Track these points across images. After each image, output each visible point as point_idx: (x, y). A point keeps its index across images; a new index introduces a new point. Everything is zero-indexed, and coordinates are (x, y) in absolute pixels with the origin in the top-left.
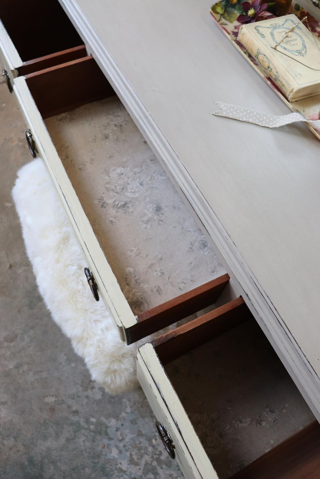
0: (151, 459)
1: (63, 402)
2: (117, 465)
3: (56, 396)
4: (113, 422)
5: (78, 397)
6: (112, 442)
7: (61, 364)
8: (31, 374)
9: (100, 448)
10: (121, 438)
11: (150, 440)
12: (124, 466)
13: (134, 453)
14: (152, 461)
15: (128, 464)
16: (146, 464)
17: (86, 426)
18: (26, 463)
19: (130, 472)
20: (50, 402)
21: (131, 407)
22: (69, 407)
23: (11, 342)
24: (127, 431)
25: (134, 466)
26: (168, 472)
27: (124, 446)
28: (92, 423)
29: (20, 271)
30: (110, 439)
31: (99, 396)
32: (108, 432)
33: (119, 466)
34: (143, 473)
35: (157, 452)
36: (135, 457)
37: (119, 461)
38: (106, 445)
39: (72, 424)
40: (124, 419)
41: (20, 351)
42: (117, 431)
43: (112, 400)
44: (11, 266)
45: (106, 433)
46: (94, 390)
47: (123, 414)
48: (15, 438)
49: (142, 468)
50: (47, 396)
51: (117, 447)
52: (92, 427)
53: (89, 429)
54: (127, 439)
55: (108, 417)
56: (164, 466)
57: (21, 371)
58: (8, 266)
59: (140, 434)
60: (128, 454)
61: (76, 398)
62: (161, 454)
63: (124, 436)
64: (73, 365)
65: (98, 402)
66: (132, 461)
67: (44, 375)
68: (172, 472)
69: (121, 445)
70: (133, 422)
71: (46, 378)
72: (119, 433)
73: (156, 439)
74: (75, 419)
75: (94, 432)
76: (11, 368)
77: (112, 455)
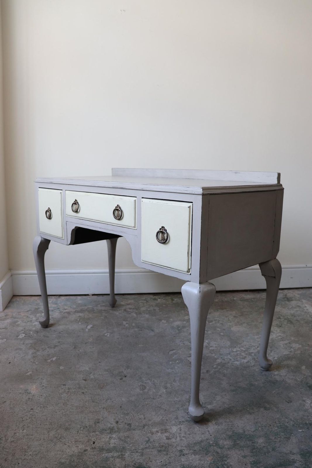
4: (219, 360)
6: (230, 363)
7: (173, 372)
9: (233, 367)
11: (233, 352)
12: (245, 361)
13: (239, 357)
18: (234, 393)
22: (203, 373)
23: (146, 388)
24: (226, 357)
29: (92, 377)
30: (229, 363)
33: (245, 362)
36: (241, 357)
37: (242, 362)
41: (155, 385)
42: (224, 360)
44: (85, 380)
45: (225, 363)
47: (216, 357)
48: (216, 395)
52: (219, 367)
54: (231, 358)
56: (249, 350)
57: (171, 387)
59: (229, 354)
62: (242, 350)
63: (228, 358)
64: (176, 368)
71: (180, 378)
72: (225, 360)
75: (222, 367)
76: (166, 391)
77: (238, 363)
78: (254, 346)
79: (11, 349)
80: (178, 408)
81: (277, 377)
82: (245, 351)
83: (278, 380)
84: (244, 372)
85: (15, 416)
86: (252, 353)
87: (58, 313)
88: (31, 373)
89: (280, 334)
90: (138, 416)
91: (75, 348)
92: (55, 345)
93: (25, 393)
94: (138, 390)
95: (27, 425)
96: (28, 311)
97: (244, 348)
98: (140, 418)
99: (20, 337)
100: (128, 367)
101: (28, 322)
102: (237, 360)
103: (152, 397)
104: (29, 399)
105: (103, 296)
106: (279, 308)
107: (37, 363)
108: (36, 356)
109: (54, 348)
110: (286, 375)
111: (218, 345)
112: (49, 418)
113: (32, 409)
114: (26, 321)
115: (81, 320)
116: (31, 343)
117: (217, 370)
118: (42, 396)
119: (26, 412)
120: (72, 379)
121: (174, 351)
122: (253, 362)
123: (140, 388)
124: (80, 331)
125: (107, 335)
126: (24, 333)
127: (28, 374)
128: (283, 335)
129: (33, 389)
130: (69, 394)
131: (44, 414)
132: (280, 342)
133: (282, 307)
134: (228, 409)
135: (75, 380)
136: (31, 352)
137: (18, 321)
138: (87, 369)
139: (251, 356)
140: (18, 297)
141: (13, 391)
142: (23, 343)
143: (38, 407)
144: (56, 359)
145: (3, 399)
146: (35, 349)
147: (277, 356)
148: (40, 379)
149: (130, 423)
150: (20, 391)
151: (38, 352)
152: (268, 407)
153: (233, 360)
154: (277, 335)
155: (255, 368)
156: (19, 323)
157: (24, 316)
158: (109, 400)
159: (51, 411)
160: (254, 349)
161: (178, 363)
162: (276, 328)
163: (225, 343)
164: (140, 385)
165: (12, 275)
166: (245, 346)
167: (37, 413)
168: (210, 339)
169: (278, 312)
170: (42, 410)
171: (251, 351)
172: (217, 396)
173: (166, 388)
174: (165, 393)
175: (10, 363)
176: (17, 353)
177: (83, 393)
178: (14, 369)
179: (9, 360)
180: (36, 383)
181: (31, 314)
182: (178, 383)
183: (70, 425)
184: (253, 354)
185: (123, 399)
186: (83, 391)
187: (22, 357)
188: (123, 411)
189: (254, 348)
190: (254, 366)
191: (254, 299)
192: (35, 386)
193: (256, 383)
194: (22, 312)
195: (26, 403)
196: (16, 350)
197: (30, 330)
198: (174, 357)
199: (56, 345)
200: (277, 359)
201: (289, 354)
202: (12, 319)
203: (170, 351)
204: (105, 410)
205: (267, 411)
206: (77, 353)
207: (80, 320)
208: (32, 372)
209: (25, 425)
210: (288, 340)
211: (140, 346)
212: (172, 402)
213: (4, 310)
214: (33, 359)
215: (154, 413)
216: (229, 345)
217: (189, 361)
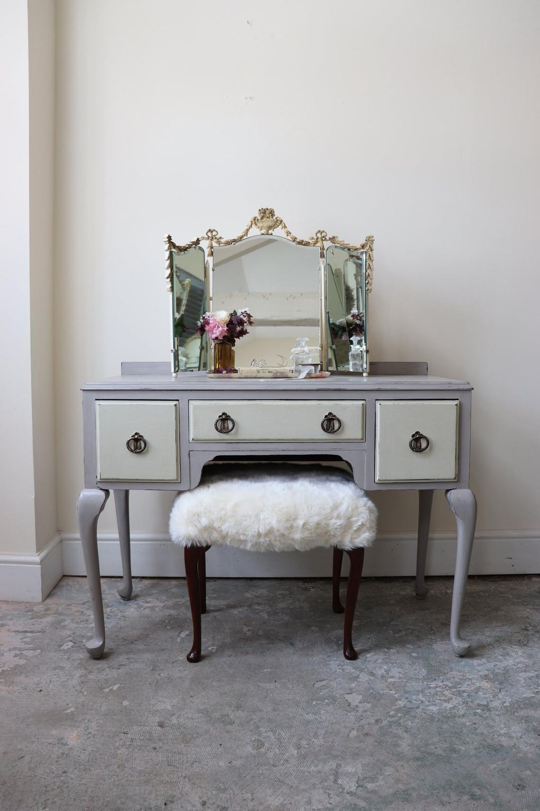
0: (449, 691)
1: (362, 726)
3: (352, 729)
4: (401, 703)
5: (361, 716)
6: (421, 707)
7: (316, 719)
8: (314, 740)
9: (424, 715)
10: (420, 702)
11: (430, 688)
12: (449, 706)
13: (438, 698)
14: (451, 691)
15: (449, 703)
16: (452, 694)
17: (397, 718)
18: (419, 763)
19: (457, 704)
20: (356, 734)
21: (391, 690)
22: (369, 724)
23: (263, 745)
24: (414, 697)
28: (396, 714)
29: (175, 721)
30: (418, 707)
31: (368, 705)
32: (409, 707)
33: (448, 708)
35: (444, 686)
36: (443, 698)
37: (443, 707)
38: (423, 711)
39: (390, 726)
40: (402, 696)
41: (280, 741)
42: (411, 702)
43: (377, 698)
44: (161, 726)
45: (411, 708)
46: (360, 706)
47: (396, 696)
49: (455, 697)
50: (348, 735)
51: (429, 706)
52: (399, 715)
53: (400, 718)
54: (424, 699)
55: (393, 704)
56: (459, 686)
57: (307, 746)
58: (158, 728)
59: (422, 691)
60: (438, 701)
61: (362, 718)
63: (418, 699)
64: (322, 712)
65: (374, 707)
66: (449, 700)
67: (321, 732)
68: (466, 684)
70: (407, 692)
71: (326, 731)
72: (413, 702)
73: (431, 684)
74: (385, 722)
75: (405, 715)
76: (298, 752)
77: (434, 710)
78: (469, 679)
79: (46, 667)
80: (314, 785)
81: (503, 739)
82: (450, 688)
83: (505, 744)
84: (444, 727)
85: (35, 783)
86: (464, 691)
87: (135, 608)
88: (73, 709)
89: (522, 659)
90: (242, 794)
91: (153, 670)
92: (121, 663)
93: (58, 743)
94: (249, 749)
95: (53, 799)
96: (83, 604)
97: (451, 683)
98: (244, 798)
99: (65, 647)
100: (238, 707)
101: (81, 622)
102: (433, 703)
103: (272, 763)
104: (63, 754)
105: (215, 581)
106: (528, 610)
107: (85, 693)
108: (87, 682)
109: (118, 669)
110: (521, 736)
111: (403, 674)
112: (89, 790)
113: (65, 772)
114: (79, 621)
115: (172, 622)
116: (81, 659)
117: (394, 719)
118: (84, 750)
119: (54, 777)
120: (139, 724)
121: (324, 683)
122: (462, 709)
123: (254, 745)
124: (166, 641)
125: (212, 649)
126: (71, 641)
127: (69, 711)
128: (528, 661)
129: (72, 737)
130: (131, 750)
131: (84, 781)
132: (520, 674)
133: (534, 609)
134: (404, 792)
135: (144, 725)
136: (78, 673)
137: (65, 620)
138: (170, 708)
139: (461, 696)
140: (71, 578)
141: (38, 738)
142: (68, 658)
143: (76, 768)
144: (119, 687)
145: (20, 753)
146: (86, 669)
147: (510, 700)
148: (86, 721)
149: (226, 806)
150: (50, 741)
151: (90, 674)
152: (477, 794)
153: (427, 703)
154: (517, 660)
155: (464, 720)
156: (66, 623)
157: (76, 611)
158: (197, 763)
159: (95, 778)
160: (469, 685)
161: (328, 705)
162: (516, 647)
163: (417, 672)
164: (254, 739)
165: (61, 541)
166: (454, 678)
167: (72, 779)
168: (392, 663)
169: (525, 618)
170: (82, 775)
171: (463, 689)
172: (387, 767)
173: (299, 747)
174: (296, 755)
175: (41, 691)
176: (55, 675)
177: (155, 749)
178: (46, 702)
179: (40, 685)
180: (78, 727)
181: (88, 609)
182: (322, 741)
183: (123, 803)
185: (221, 764)
186: (154, 745)
187: (62, 682)
188: (217, 784)
189: (470, 683)
190: (463, 715)
191: (484, 592)
192: (76, 732)
193: (463, 748)
194: (74, 605)
195: (57, 761)
196: (55, 669)
197: (83, 636)
198: (321, 693)
199: (123, 663)
200: (509, 704)
201: (533, 697)
202: (56, 616)
203: (317, 682)
204: (186, 780)
205: (475, 802)
206: (156, 678)
207: (170, 621)
208: (76, 708)
209: (48, 799)
210: (535, 671)
211: (265, 670)
212: (306, 774)
213: (43, 601)
214: (81, 686)
215: (269, 791)
216: (423, 677)
217: (347, 700)
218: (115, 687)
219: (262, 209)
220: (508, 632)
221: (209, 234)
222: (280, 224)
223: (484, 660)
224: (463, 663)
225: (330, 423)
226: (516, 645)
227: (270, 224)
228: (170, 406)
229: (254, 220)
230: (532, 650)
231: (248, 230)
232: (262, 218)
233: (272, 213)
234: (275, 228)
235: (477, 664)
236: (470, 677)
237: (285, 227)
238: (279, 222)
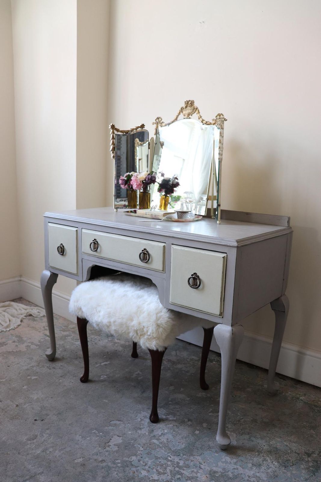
0: (173, 468)
1: (90, 459)
2: (150, 478)
3: (83, 458)
4: (134, 458)
5: (100, 453)
6: (139, 468)
7: (78, 440)
8: (57, 451)
9: (131, 474)
10: (144, 464)
12: (156, 477)
13: (158, 469)
14: (174, 468)
15: (158, 476)
16: (171, 471)
17: (115, 466)
19: (162, 479)
20: (79, 461)
21: (142, 447)
22: (95, 460)
23: (33, 440)
24: (147, 459)
25: (162, 475)
26: (190, 470)
27: (149, 467)
28: (119, 463)
29: (25, 406)
30: (137, 467)
31: (116, 448)
32: (133, 464)
34: (172, 477)
35: (175, 463)
36: (161, 471)
38: (135, 471)
39: (102, 468)
40: (141, 454)
41: (43, 442)
43: (127, 448)
44: (17, 406)
45: (132, 465)
46: (111, 447)
47: (139, 452)
49: (169, 474)
50: (75, 459)
51: (145, 470)
52: (119, 465)
53: (117, 467)
54: (149, 463)
55: (129, 456)
56: (185, 469)
57: (48, 452)
58: (15, 406)
59: (157, 458)
60: (155, 470)
61: (99, 454)
62: (178, 463)
63: (146, 462)
64: (88, 439)
65: (117, 452)
66: (159, 473)
67: (68, 449)
68: (193, 470)
69: (147, 467)
70: (149, 454)
72: (141, 462)
73: (170, 457)
74: (104, 464)
75: (122, 467)
76: (39, 453)
77: (143, 474)
79: (28, 356)
82: (178, 466)
86: (181, 474)
88: (4, 380)
89: (263, 475)
92: (55, 367)
94: (25, 438)
97: (184, 463)
100: (59, 414)
102: (150, 469)
103: (21, 451)
107: (20, 375)
108: (29, 370)
109: (50, 369)
111: (167, 441)
115: (111, 354)
117: (112, 466)
120: (12, 400)
121: (118, 422)
123: (30, 437)
128: (266, 479)
135: (13, 402)
136: (33, 364)
138: (35, 398)
151: (37, 366)
154: (258, 474)
161: (98, 436)
162: (276, 464)
163: (178, 444)
164: (36, 434)
166: (192, 461)
168: (174, 431)
171: (184, 472)
173: (44, 451)
174: (36, 454)
175: (9, 366)
178: (2, 372)
179: (13, 363)
182: (59, 454)
184: (179, 476)
185: (4, 438)
187: (21, 366)
189: (195, 470)
198: (107, 428)
203: (117, 420)
206: (55, 381)
208: (6, 380)
211: (105, 400)
212: (22, 467)
214: (24, 371)
216: (176, 449)
217: (111, 439)
218: (33, 378)
219: (187, 101)
220: (290, 449)
221: (157, 120)
222: (196, 110)
223: (235, 460)
224: (217, 455)
225: (145, 256)
226: (278, 462)
227: (190, 111)
228: (74, 231)
229: (181, 109)
230: (284, 473)
231: (177, 116)
232: (186, 107)
233: (192, 103)
234: (193, 114)
235: (224, 460)
236: (202, 467)
237: (199, 112)
238: (196, 109)
